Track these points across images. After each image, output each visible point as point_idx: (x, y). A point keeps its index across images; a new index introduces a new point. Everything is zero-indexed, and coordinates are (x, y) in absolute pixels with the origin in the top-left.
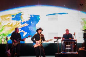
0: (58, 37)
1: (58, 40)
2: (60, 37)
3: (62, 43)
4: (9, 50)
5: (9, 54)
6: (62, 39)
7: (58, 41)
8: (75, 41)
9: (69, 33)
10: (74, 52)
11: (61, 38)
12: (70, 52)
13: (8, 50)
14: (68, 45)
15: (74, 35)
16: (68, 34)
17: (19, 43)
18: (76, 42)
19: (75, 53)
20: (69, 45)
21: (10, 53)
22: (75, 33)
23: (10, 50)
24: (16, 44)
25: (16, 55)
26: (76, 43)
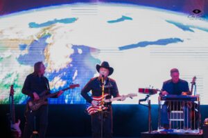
0: (151, 88)
1: (148, 96)
2: (155, 88)
3: (160, 105)
4: (17, 122)
5: (17, 133)
6: (160, 94)
7: (150, 98)
8: (195, 98)
9: (179, 80)
10: (193, 129)
11: (159, 92)
12: (182, 128)
13: (14, 123)
14: (175, 110)
15: (194, 83)
16: (177, 81)
17: (46, 103)
18: (197, 102)
19: (194, 132)
20: (179, 110)
21: (19, 130)
22: (195, 78)
23: (19, 122)
24: (38, 105)
25: (37, 135)
26: (198, 106)
